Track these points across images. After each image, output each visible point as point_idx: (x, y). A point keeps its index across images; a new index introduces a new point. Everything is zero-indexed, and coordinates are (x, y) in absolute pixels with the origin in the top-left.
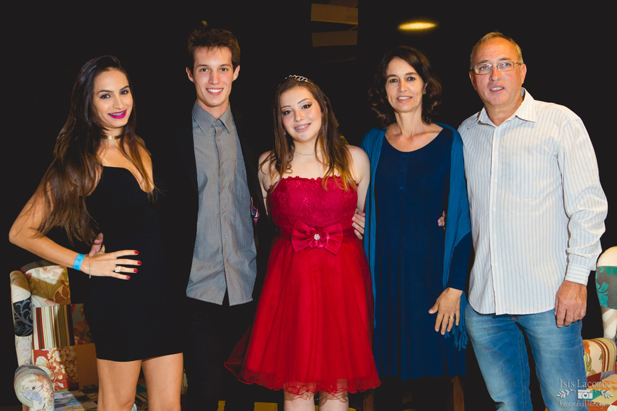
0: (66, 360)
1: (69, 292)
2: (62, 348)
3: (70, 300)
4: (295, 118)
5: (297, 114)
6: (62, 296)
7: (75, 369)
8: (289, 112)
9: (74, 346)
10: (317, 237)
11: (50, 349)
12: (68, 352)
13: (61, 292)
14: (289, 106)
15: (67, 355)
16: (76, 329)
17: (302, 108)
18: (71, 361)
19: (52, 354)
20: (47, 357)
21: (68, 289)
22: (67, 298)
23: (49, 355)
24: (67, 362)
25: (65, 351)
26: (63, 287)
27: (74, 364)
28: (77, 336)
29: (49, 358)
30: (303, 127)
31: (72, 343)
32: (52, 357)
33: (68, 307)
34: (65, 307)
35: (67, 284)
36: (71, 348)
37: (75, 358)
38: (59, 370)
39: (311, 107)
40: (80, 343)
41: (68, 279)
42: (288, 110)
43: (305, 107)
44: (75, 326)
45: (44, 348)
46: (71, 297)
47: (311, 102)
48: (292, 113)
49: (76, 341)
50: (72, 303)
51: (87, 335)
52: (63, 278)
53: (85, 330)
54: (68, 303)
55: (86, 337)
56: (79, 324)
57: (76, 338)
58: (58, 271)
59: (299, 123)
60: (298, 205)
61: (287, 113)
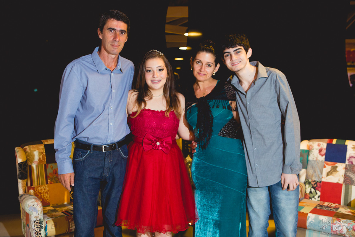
0: (44, 192)
1: (45, 158)
2: (42, 186)
3: (46, 162)
4: (153, 75)
5: (155, 73)
6: (42, 160)
7: (48, 196)
8: (150, 71)
9: (48, 185)
10: (158, 144)
11: (36, 186)
12: (45, 188)
13: (41, 158)
14: (151, 68)
15: (45, 189)
16: (49, 176)
17: (158, 71)
18: (46, 192)
19: (37, 188)
20: (34, 190)
21: (45, 156)
22: (44, 161)
23: (35, 189)
24: (44, 193)
25: (43, 187)
26: (43, 156)
27: (48, 194)
28: (49, 179)
29: (35, 190)
30: (157, 81)
31: (47, 183)
32: (37, 190)
33: (45, 165)
34: (43, 165)
35: (44, 154)
36: (46, 185)
37: (48, 191)
38: (40, 196)
39: (163, 71)
40: (51, 183)
41: (45, 152)
43: (160, 70)
44: (48, 175)
45: (33, 186)
46: (46, 160)
47: (163, 68)
48: (151, 72)
49: (49, 182)
50: (47, 163)
51: (54, 179)
52: (42, 151)
53: (53, 177)
54: (45, 164)
55: (53, 180)
56: (50, 174)
57: (49, 180)
58: (40, 147)
59: (154, 79)
60: (149, 126)
61: (148, 71)
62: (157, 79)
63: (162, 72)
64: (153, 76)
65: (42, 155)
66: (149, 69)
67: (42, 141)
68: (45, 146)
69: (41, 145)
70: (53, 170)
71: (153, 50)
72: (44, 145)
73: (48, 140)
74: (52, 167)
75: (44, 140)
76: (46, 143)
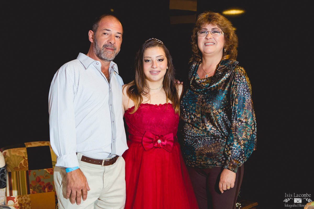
1: (28, 163)
3: (28, 168)
4: (153, 65)
5: (155, 64)
6: (23, 165)
8: (148, 61)
9: (30, 195)
14: (150, 57)
16: (31, 185)
17: (157, 61)
21: (27, 162)
27: (29, 205)
31: (29, 193)
33: (27, 172)
34: (25, 172)
36: (28, 196)
37: (30, 202)
40: (33, 193)
41: (27, 156)
42: (149, 59)
43: (159, 60)
44: (30, 183)
46: (28, 166)
47: (164, 58)
48: (150, 62)
49: (31, 192)
50: (29, 170)
51: (38, 189)
52: (24, 155)
53: (36, 185)
54: (27, 170)
55: (36, 190)
56: (33, 182)
57: (31, 190)
58: (21, 151)
59: (154, 69)
60: (148, 122)
61: (147, 61)
62: (156, 70)
63: (162, 62)
64: (152, 67)
65: (24, 160)
66: (148, 59)
67: (24, 144)
68: (28, 149)
69: (23, 148)
70: (36, 178)
71: (153, 38)
72: (26, 149)
73: (32, 143)
74: (35, 174)
75: (27, 143)
76: (29, 146)
